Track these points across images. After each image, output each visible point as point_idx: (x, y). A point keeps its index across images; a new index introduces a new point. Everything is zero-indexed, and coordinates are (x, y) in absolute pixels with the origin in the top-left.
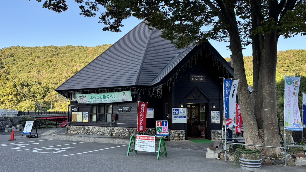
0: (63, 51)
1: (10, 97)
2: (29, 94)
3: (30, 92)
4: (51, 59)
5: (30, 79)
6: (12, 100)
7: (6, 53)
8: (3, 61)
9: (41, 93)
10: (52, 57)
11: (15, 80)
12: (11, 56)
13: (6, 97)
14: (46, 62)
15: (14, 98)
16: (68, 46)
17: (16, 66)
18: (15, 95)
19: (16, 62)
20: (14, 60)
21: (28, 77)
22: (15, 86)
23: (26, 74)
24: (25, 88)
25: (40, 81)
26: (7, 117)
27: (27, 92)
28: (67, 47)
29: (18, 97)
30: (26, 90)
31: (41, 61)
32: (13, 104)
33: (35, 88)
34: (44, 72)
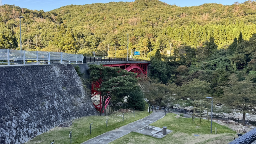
0: (108, 7)
1: (69, 46)
2: (85, 44)
3: (85, 42)
4: (99, 13)
5: (84, 31)
6: (71, 48)
7: (63, 10)
8: (62, 17)
9: (94, 43)
10: (99, 12)
11: (72, 31)
12: (67, 13)
13: (66, 45)
14: (95, 16)
15: (73, 47)
16: (111, 2)
17: (72, 21)
18: (73, 44)
19: (71, 17)
20: (70, 16)
21: (82, 29)
22: (73, 36)
23: (80, 26)
24: (80, 38)
25: (92, 32)
26: (71, 65)
27: (83, 42)
28: (111, 3)
29: (76, 46)
30: (81, 40)
31: (91, 15)
32: (73, 51)
33: (89, 38)
34: (94, 24)
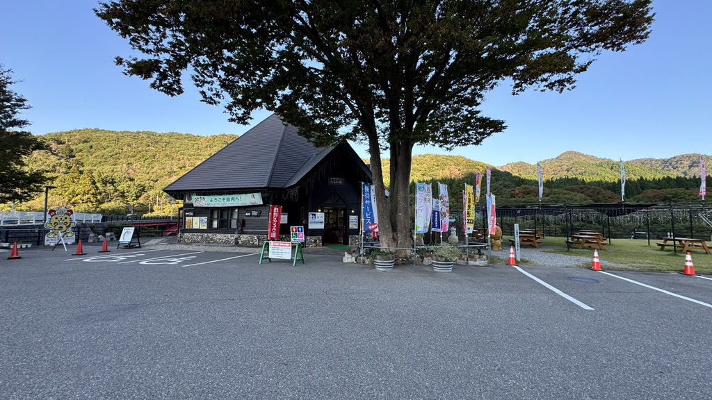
0: (165, 139)
1: (86, 197)
2: (116, 194)
3: (116, 190)
4: (148, 148)
5: (116, 174)
6: (89, 200)
7: (78, 137)
8: (73, 147)
9: (133, 193)
10: (149, 146)
11: (93, 174)
12: (86, 141)
13: (79, 196)
14: (140, 152)
15: (92, 199)
16: (173, 133)
17: (94, 156)
18: (93, 194)
19: (93, 150)
20: (91, 147)
21: (113, 171)
22: (94, 183)
23: (109, 167)
24: (108, 185)
25: (132, 176)
26: (85, 224)
27: (112, 191)
28: (171, 135)
29: (99, 197)
30: (110, 188)
31: (133, 150)
32: (91, 206)
33: (124, 185)
34: (136, 165)
